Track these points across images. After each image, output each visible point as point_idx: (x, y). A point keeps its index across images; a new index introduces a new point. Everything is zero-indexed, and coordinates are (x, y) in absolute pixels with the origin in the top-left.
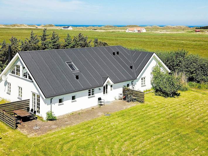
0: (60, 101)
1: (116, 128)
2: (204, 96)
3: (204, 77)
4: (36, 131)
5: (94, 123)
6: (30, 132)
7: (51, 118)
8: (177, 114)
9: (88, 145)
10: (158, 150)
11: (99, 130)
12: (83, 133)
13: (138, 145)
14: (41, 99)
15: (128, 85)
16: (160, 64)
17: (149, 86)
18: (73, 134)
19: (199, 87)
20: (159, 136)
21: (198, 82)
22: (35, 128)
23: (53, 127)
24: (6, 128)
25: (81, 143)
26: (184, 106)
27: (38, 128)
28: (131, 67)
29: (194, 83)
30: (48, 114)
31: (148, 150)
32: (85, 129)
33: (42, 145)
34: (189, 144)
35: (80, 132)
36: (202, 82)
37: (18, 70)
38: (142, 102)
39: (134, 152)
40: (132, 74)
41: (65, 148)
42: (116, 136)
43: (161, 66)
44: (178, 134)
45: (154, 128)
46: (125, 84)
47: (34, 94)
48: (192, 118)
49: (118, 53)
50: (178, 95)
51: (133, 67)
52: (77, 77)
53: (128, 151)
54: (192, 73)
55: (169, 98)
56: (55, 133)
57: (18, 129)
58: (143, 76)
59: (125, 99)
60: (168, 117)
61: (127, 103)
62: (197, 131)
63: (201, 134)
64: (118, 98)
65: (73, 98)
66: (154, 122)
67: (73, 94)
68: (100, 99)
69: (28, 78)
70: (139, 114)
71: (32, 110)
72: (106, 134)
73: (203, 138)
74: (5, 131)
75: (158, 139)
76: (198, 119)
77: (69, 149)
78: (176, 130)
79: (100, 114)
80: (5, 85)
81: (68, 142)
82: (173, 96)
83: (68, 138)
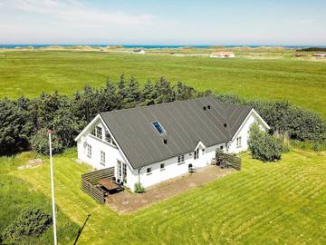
0: (149, 170)
1: (212, 205)
2: (309, 159)
3: (309, 134)
4: (126, 206)
5: (186, 198)
6: (120, 209)
7: (140, 190)
8: (279, 187)
9: (184, 226)
10: (260, 234)
11: (194, 206)
12: (177, 211)
13: (237, 228)
14: (127, 168)
15: (222, 147)
16: (258, 120)
17: (245, 147)
18: (166, 211)
19: (303, 147)
20: (260, 216)
21: (302, 140)
22: (124, 203)
23: (144, 201)
24: (94, 202)
25: (176, 224)
26: (286, 174)
27: (127, 203)
28: (225, 125)
29: (297, 142)
30: (136, 185)
31: (249, 234)
32: (178, 205)
33: (135, 225)
34: (294, 228)
35: (174, 209)
36: (307, 140)
37: (100, 133)
38: (238, 169)
39: (233, 237)
40: (226, 134)
41: (160, 230)
42: (212, 216)
43: (260, 123)
44: (281, 214)
45: (254, 205)
46: (219, 146)
47: (119, 162)
48: (296, 192)
49: (209, 107)
50: (279, 158)
51: (228, 125)
52: (165, 142)
53: (228, 236)
54: (295, 129)
55: (268, 163)
56: (146, 210)
57: (107, 204)
58: (238, 136)
59: (218, 164)
60: (268, 190)
61: (221, 170)
62: (303, 211)
63: (307, 214)
64: (210, 163)
65: (162, 166)
66: (253, 197)
67: (162, 163)
68: (190, 166)
69: (111, 143)
70: (236, 186)
71: (119, 181)
72: (201, 213)
73: (309, 220)
74: (94, 206)
75: (259, 221)
76: (303, 194)
77: (164, 232)
78: (279, 209)
79: (192, 185)
80: (85, 147)
81: (162, 222)
82: (272, 160)
83: (161, 217)
